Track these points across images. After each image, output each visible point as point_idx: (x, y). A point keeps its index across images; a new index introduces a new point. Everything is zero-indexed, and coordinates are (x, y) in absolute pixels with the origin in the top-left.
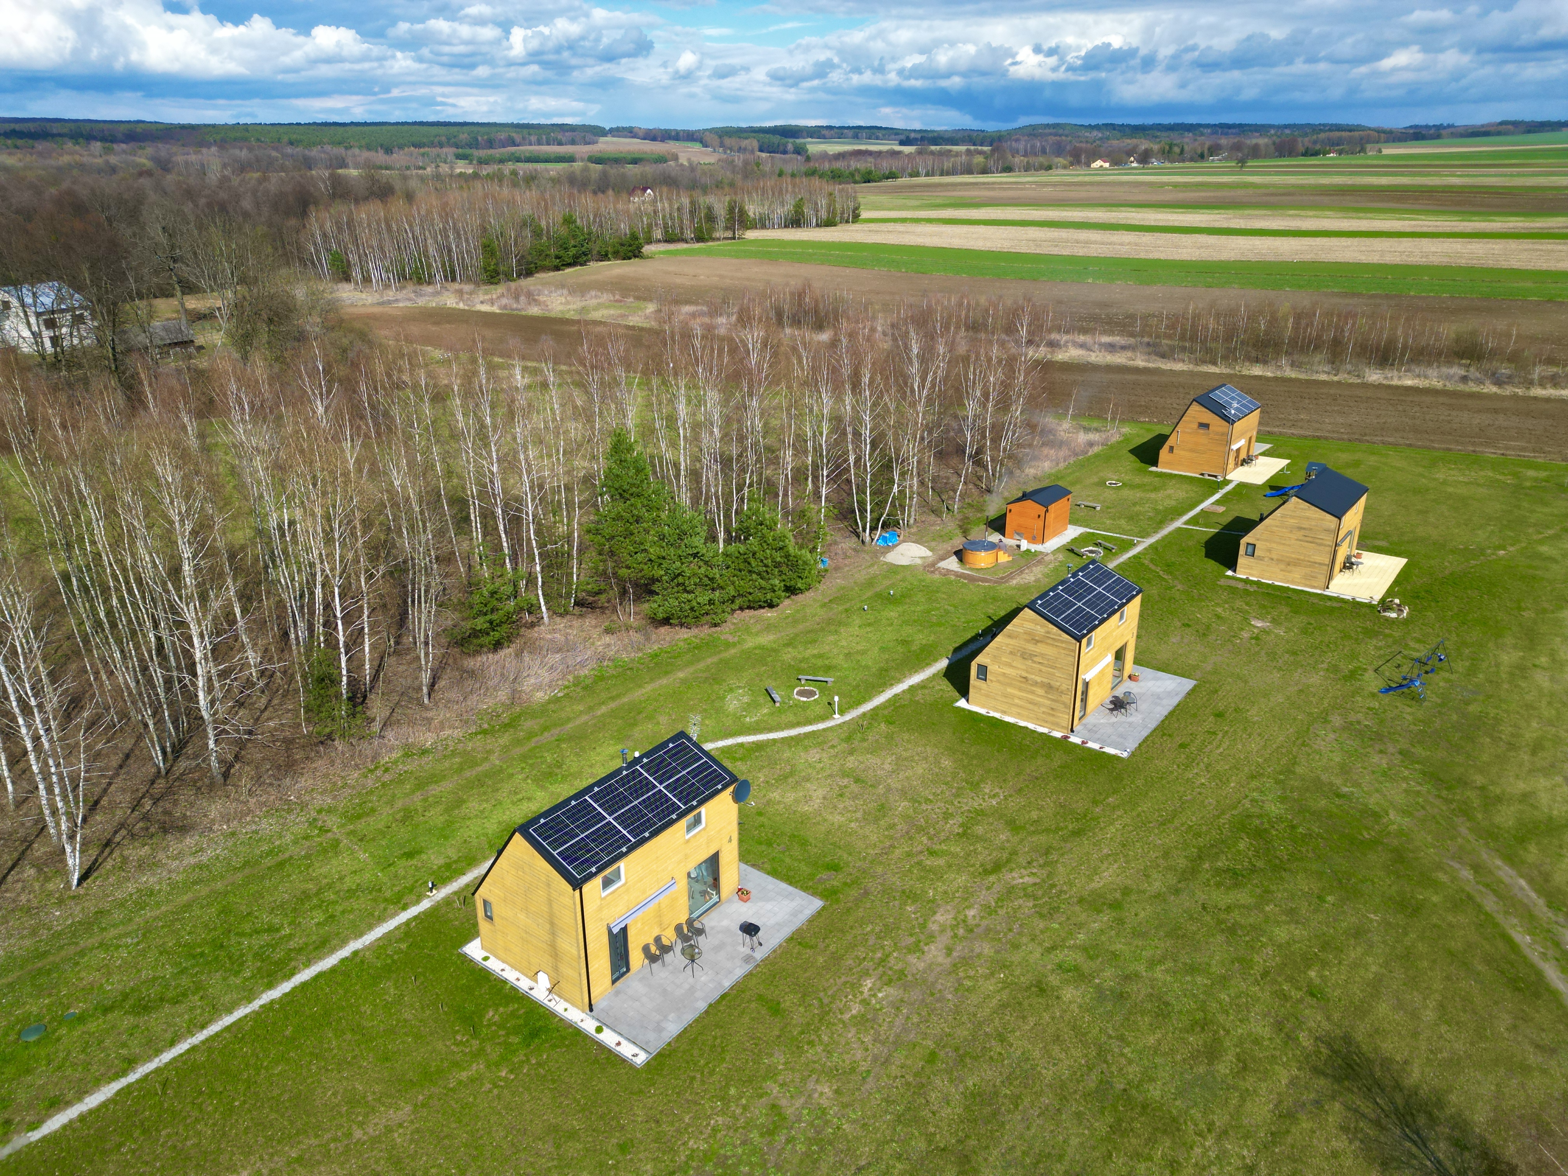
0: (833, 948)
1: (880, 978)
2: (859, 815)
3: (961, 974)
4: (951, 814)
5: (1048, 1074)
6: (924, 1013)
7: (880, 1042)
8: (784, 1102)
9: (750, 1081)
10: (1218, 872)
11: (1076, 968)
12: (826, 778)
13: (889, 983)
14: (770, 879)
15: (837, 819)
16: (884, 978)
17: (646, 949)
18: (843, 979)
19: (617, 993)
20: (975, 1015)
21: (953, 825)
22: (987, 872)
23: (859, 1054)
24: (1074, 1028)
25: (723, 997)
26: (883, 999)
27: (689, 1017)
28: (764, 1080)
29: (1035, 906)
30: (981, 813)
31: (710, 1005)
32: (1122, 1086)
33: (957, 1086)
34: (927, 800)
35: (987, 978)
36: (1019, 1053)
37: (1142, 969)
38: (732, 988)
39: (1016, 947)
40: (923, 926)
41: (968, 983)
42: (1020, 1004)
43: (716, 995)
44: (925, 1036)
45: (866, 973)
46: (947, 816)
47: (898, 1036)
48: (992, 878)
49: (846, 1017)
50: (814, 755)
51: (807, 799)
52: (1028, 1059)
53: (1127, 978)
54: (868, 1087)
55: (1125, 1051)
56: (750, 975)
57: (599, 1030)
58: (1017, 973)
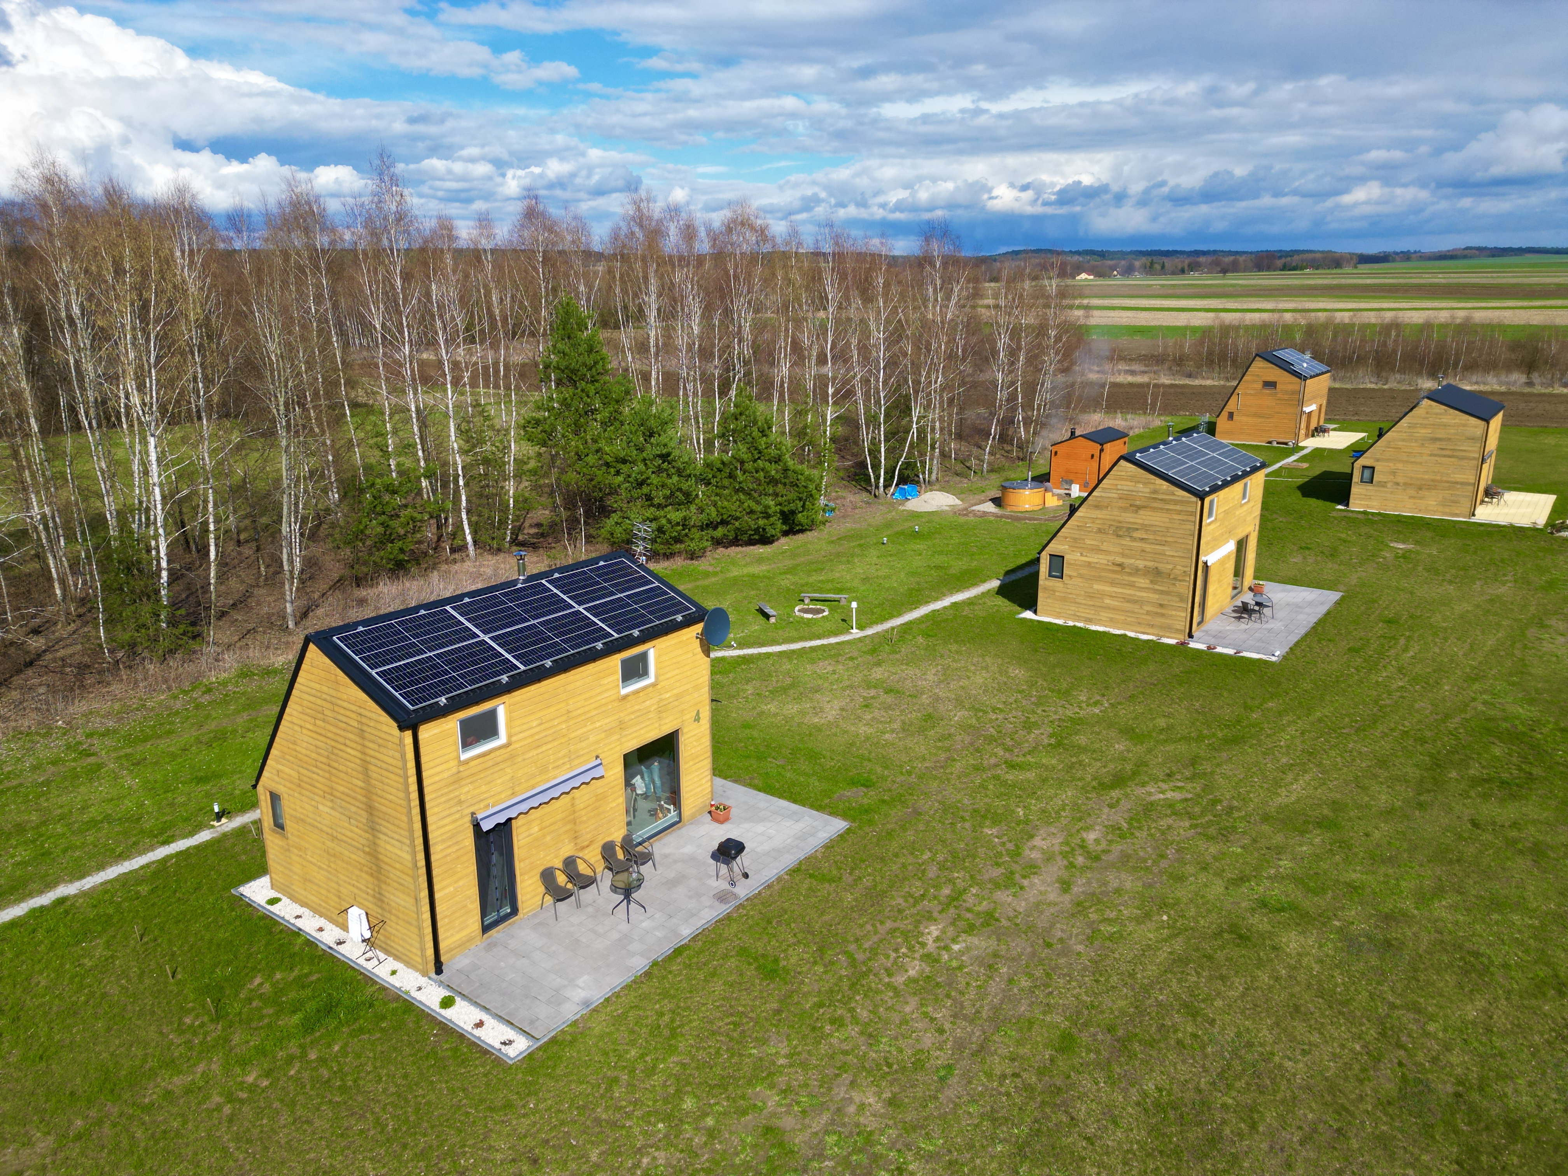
0: (867, 881)
1: (953, 923)
2: (896, 726)
3: (1093, 916)
4: (1035, 724)
5: (1298, 1068)
6: (1039, 973)
7: (965, 1018)
8: (788, 1122)
9: (723, 1086)
10: (1475, 782)
11: (1292, 907)
12: (844, 689)
13: (970, 929)
14: (762, 795)
15: (863, 730)
16: (961, 924)
17: (547, 876)
18: (889, 924)
19: (491, 946)
20: (1132, 975)
21: (1042, 734)
22: (1103, 786)
23: (928, 1039)
24: (1321, 994)
25: (678, 951)
26: (962, 953)
27: (615, 980)
28: (749, 1083)
29: (1192, 826)
30: (1077, 722)
31: (655, 964)
32: (1450, 1088)
33: (1125, 1091)
34: (994, 709)
35: (1139, 921)
36: (1231, 1033)
37: (1408, 905)
38: (694, 939)
39: (1180, 879)
40: (1016, 854)
41: (1107, 929)
42: (1210, 958)
43: (666, 948)
44: (1049, 1008)
45: (929, 917)
46: (1028, 726)
47: (996, 1009)
48: (1115, 794)
49: (899, 980)
50: (825, 667)
51: (818, 711)
52: (1250, 1045)
53: (1388, 918)
54: (950, 1093)
55: (1431, 1027)
56: (725, 920)
57: (447, 1003)
58: (1192, 912)
